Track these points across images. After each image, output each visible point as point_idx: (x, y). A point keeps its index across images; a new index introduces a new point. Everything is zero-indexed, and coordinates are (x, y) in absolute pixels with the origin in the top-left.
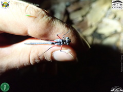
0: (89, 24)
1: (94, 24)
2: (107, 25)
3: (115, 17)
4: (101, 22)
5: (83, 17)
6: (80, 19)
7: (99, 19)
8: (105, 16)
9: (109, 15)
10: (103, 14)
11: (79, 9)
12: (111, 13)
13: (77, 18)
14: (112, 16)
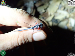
0: (49, 14)
1: (52, 14)
2: (60, 14)
3: (65, 8)
4: (56, 12)
5: (45, 9)
6: (44, 11)
7: (55, 11)
8: (58, 9)
9: (61, 8)
10: (57, 7)
11: (42, 5)
12: (62, 6)
13: (42, 10)
14: (63, 8)
